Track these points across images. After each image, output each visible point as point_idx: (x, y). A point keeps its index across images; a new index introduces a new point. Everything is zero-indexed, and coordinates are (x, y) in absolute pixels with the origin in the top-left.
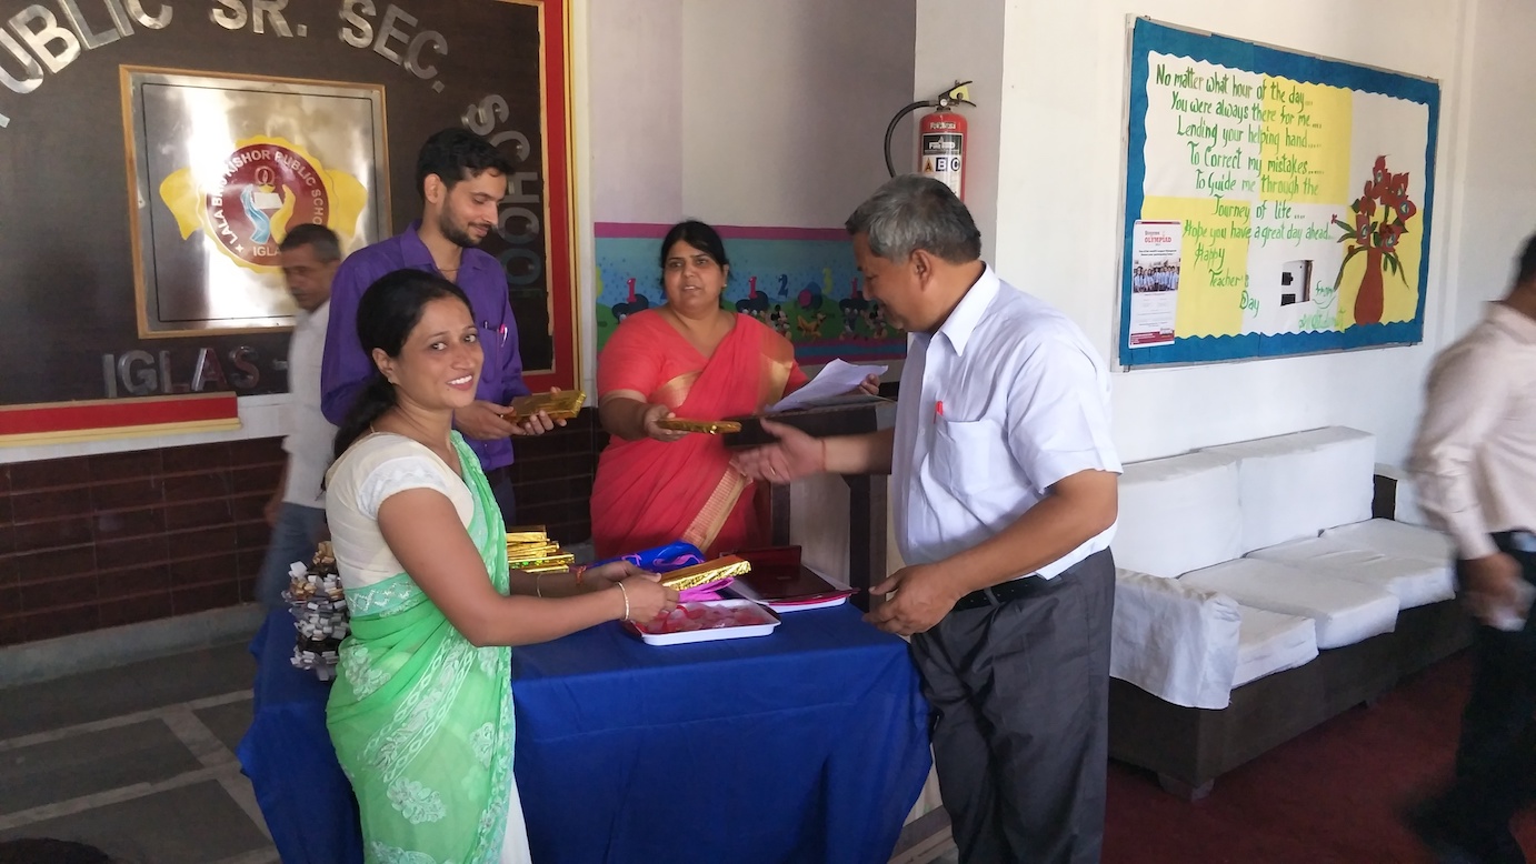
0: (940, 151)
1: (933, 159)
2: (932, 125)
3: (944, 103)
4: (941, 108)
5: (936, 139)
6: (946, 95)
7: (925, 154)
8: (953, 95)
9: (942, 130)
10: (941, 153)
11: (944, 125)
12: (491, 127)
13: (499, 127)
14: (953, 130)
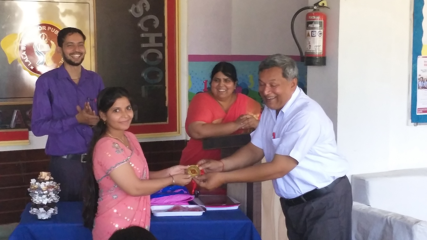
0: (313, 28)
1: (310, 31)
2: (310, 17)
3: (315, 8)
4: (315, 10)
5: (311, 23)
6: (317, 4)
7: (307, 29)
8: (320, 4)
9: (314, 19)
10: (314, 29)
11: (314, 17)
12: (141, 14)
13: (145, 13)
14: (318, 19)
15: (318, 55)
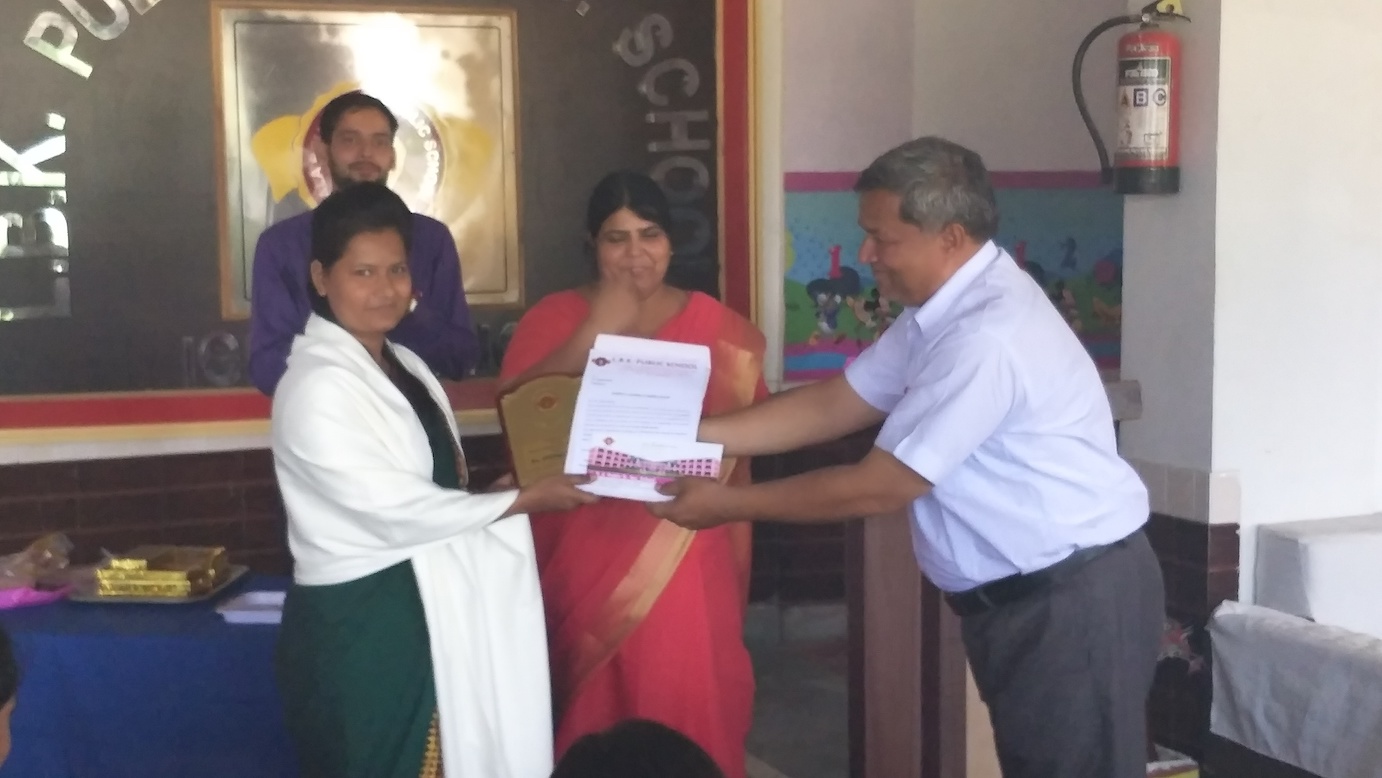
0: (1141, 81)
1: (1130, 90)
2: (1129, 47)
3: (1146, 18)
4: (1145, 25)
5: (1134, 64)
6: (1151, 9)
7: (1121, 85)
8: (1162, 7)
9: (1142, 54)
10: (1142, 84)
11: (1143, 48)
12: (649, 54)
13: (661, 54)
14: (1155, 53)
15: (1156, 161)
